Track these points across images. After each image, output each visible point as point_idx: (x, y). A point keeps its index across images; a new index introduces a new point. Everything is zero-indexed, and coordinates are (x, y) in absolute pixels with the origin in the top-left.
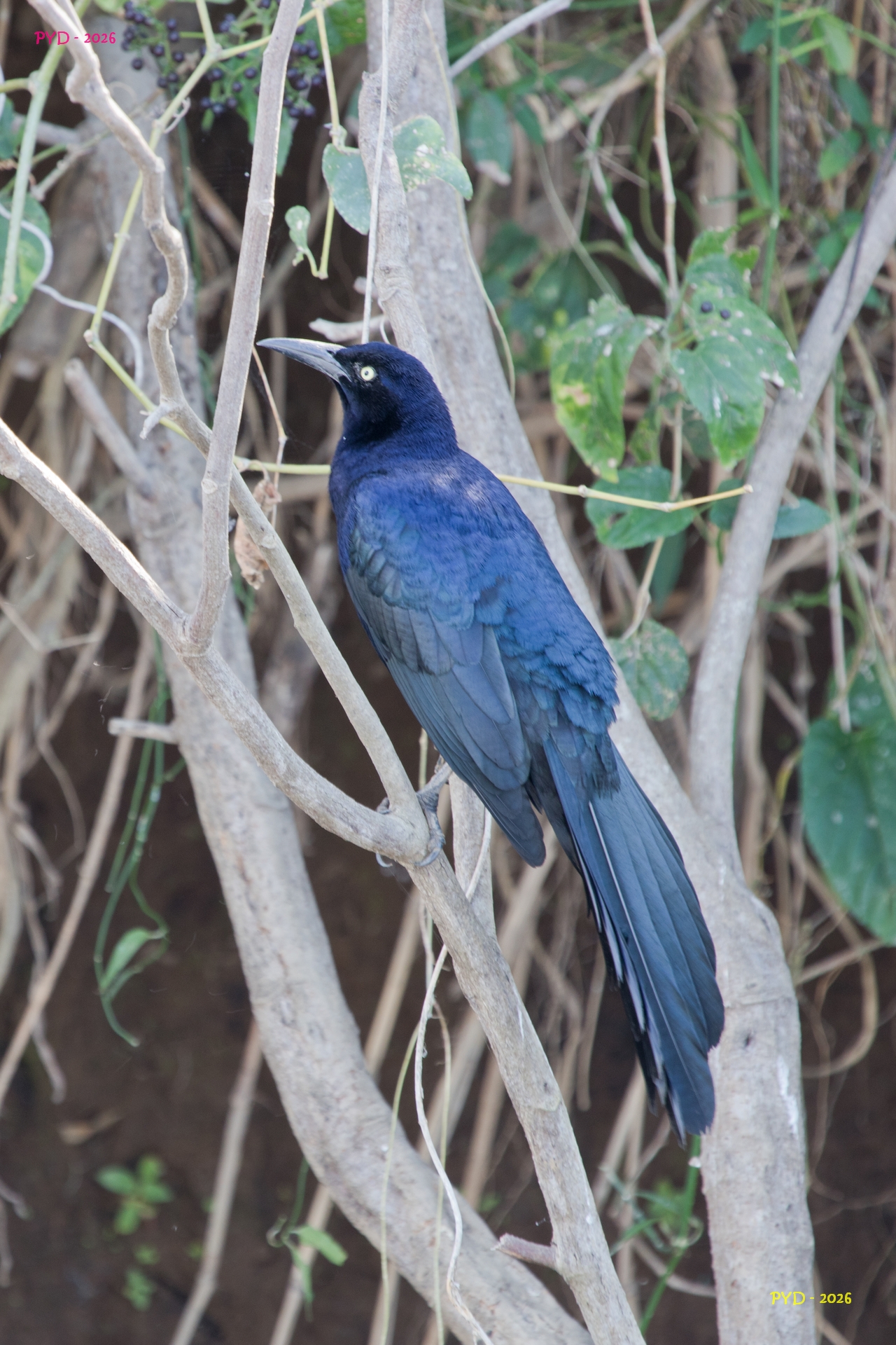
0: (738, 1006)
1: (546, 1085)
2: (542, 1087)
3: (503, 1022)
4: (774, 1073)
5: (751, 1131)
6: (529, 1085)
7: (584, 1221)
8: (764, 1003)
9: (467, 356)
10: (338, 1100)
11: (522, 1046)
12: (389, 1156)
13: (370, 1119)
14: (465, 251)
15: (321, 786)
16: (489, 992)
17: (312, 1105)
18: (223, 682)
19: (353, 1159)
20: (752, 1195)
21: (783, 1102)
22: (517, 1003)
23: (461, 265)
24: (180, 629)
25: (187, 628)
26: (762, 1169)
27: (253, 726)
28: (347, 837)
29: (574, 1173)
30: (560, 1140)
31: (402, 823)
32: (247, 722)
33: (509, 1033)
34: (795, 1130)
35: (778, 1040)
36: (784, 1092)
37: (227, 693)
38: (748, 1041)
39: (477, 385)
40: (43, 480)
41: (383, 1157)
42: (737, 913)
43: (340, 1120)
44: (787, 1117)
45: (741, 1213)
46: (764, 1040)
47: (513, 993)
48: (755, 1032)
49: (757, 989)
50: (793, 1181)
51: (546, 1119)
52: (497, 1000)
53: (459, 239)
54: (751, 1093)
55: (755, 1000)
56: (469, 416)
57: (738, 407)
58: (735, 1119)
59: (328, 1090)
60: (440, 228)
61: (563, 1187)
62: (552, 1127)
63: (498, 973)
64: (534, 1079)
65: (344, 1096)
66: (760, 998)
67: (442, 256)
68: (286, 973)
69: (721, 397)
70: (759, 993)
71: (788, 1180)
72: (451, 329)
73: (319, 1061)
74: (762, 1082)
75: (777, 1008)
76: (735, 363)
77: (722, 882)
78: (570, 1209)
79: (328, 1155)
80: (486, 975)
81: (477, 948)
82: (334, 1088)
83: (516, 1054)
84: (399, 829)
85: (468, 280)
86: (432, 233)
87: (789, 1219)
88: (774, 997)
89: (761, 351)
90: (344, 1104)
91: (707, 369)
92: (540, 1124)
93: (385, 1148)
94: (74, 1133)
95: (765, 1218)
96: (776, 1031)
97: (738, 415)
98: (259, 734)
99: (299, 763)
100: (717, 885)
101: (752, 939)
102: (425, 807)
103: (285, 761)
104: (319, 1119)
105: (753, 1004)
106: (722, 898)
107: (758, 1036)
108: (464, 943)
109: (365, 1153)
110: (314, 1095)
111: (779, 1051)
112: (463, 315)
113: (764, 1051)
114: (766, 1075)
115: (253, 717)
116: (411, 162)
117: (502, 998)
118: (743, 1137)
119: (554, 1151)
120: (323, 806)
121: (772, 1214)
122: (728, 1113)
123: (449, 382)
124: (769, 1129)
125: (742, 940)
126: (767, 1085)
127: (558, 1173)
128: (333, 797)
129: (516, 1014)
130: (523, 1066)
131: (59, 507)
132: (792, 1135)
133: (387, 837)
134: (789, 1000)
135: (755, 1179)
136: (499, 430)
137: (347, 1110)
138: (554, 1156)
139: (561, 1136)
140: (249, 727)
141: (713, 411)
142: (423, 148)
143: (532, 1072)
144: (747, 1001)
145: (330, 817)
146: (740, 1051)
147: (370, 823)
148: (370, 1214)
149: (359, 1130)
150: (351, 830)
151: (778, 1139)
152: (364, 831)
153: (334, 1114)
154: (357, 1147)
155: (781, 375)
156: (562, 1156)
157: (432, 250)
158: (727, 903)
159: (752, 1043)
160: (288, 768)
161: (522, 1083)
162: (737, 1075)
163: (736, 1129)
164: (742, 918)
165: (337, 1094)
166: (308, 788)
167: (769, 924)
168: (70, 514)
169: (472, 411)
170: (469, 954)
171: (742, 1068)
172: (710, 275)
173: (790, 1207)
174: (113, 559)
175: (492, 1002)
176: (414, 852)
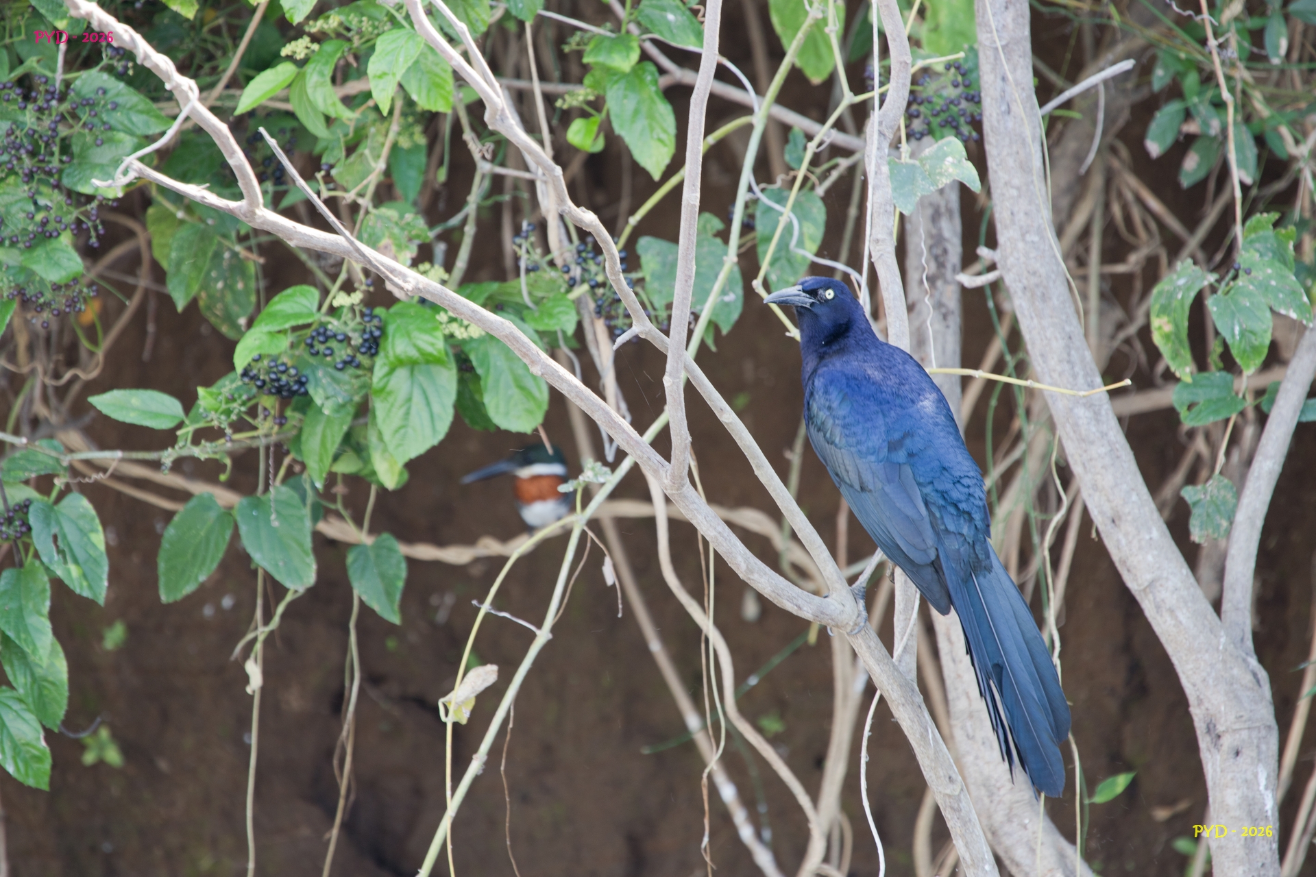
0: (1230, 730)
1: (950, 778)
2: (947, 779)
3: (918, 736)
4: (1256, 775)
5: (1237, 813)
6: (938, 778)
7: (983, 869)
8: (1249, 728)
9: (1045, 298)
10: (999, 789)
11: (932, 752)
12: (1029, 826)
13: (1017, 802)
14: (1045, 229)
15: (772, 579)
16: (907, 716)
17: (983, 792)
18: (696, 510)
19: (1007, 828)
20: (1236, 856)
21: (1261, 795)
22: (927, 723)
23: (1042, 238)
24: (664, 475)
25: (668, 474)
26: (1243, 839)
27: (720, 539)
28: (795, 613)
29: (974, 836)
30: (962, 814)
31: (836, 604)
32: (716, 537)
33: (922, 743)
34: (1270, 813)
35: (1259, 753)
36: (1262, 788)
37: (700, 517)
38: (1237, 753)
39: (1051, 317)
40: (560, 377)
41: (1025, 827)
42: (1231, 668)
43: (1000, 802)
44: (1264, 805)
45: (1229, 868)
46: (1248, 753)
47: (924, 717)
48: (1242, 748)
49: (1244, 719)
50: (1267, 847)
51: (951, 800)
52: (912, 721)
53: (1041, 221)
54: (1238, 788)
55: (1242, 726)
56: (1046, 338)
57: (1252, 332)
58: (1227, 805)
59: (993, 782)
60: (1026, 214)
61: (967, 845)
62: (956, 806)
63: (913, 703)
64: (942, 774)
65: (1003, 786)
66: (1246, 725)
67: (1027, 232)
68: (970, 705)
69: (1241, 326)
70: (1245, 721)
71: (1263, 846)
72: (1034, 280)
73: (988, 763)
74: (1246, 781)
75: (1259, 732)
76: (1252, 303)
77: (1221, 647)
78: (973, 860)
79: (992, 825)
80: (903, 705)
81: (895, 686)
82: (997, 781)
83: (928, 757)
84: (833, 608)
85: (1047, 248)
86: (1021, 217)
87: (1262, 873)
88: (1257, 724)
89: (1281, 296)
90: (1002, 792)
91: (1233, 307)
92: (948, 804)
93: (1027, 821)
94: (1162, 814)
95: (1244, 872)
96: (1258, 747)
97: (1253, 338)
98: (725, 544)
99: (756, 563)
100: (1218, 649)
101: (1242, 686)
102: (856, 597)
103: (745, 562)
104: (987, 801)
105: (1241, 729)
106: (1221, 658)
107: (1244, 750)
108: (886, 683)
109: (1015, 825)
110: (984, 785)
111: (1259, 760)
112: (1042, 271)
113: (1249, 761)
114: (1249, 776)
115: (720, 533)
116: (941, 168)
117: (916, 720)
118: (1232, 817)
119: (959, 821)
120: (775, 592)
121: (1249, 869)
122: (1223, 801)
123: (1033, 315)
124: (1250, 813)
125: (1235, 686)
126: (1250, 783)
127: (963, 836)
128: (781, 586)
129: (927, 731)
130: (933, 765)
131: (573, 395)
132: (1266, 817)
133: (822, 613)
134: (1269, 727)
135: (1238, 846)
136: (1068, 347)
137: (1004, 795)
138: (959, 825)
139: (963, 811)
140: (717, 540)
141: (1233, 335)
142: (950, 159)
143: (940, 769)
144: (1236, 726)
145: (780, 599)
146: (1232, 760)
147: (809, 603)
148: (1018, 865)
149: (1011, 809)
150: (796, 608)
151: (1256, 820)
152: (805, 609)
153: (996, 798)
154: (1010, 820)
155: (1294, 311)
156: (965, 825)
157: (1021, 228)
158: (1224, 662)
159: (1240, 755)
160: (747, 567)
161: (934, 777)
162: (1230, 776)
163: (1228, 812)
164: (1236, 671)
165: (998, 785)
166: (763, 580)
167: (1260, 676)
168: (582, 399)
169: (1048, 334)
170: (890, 691)
171: (1233, 772)
172: (1257, 245)
173: (1263, 865)
174: (615, 428)
175: (909, 723)
176: (845, 623)
